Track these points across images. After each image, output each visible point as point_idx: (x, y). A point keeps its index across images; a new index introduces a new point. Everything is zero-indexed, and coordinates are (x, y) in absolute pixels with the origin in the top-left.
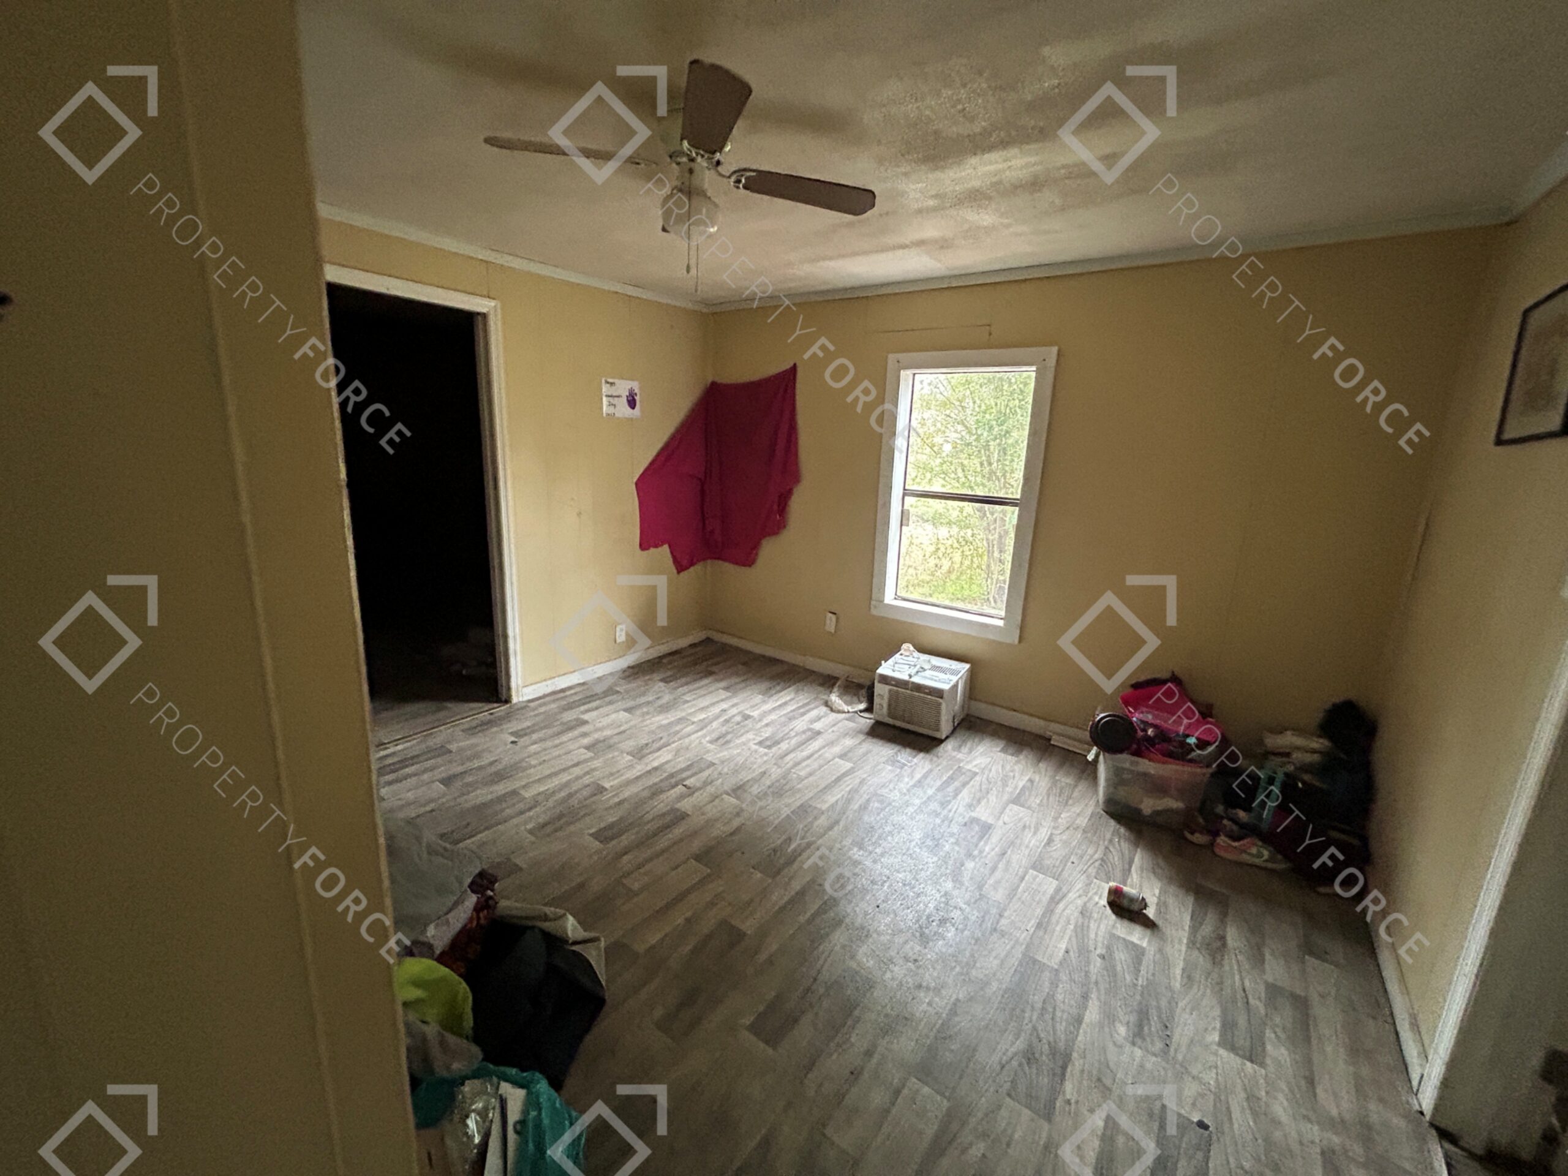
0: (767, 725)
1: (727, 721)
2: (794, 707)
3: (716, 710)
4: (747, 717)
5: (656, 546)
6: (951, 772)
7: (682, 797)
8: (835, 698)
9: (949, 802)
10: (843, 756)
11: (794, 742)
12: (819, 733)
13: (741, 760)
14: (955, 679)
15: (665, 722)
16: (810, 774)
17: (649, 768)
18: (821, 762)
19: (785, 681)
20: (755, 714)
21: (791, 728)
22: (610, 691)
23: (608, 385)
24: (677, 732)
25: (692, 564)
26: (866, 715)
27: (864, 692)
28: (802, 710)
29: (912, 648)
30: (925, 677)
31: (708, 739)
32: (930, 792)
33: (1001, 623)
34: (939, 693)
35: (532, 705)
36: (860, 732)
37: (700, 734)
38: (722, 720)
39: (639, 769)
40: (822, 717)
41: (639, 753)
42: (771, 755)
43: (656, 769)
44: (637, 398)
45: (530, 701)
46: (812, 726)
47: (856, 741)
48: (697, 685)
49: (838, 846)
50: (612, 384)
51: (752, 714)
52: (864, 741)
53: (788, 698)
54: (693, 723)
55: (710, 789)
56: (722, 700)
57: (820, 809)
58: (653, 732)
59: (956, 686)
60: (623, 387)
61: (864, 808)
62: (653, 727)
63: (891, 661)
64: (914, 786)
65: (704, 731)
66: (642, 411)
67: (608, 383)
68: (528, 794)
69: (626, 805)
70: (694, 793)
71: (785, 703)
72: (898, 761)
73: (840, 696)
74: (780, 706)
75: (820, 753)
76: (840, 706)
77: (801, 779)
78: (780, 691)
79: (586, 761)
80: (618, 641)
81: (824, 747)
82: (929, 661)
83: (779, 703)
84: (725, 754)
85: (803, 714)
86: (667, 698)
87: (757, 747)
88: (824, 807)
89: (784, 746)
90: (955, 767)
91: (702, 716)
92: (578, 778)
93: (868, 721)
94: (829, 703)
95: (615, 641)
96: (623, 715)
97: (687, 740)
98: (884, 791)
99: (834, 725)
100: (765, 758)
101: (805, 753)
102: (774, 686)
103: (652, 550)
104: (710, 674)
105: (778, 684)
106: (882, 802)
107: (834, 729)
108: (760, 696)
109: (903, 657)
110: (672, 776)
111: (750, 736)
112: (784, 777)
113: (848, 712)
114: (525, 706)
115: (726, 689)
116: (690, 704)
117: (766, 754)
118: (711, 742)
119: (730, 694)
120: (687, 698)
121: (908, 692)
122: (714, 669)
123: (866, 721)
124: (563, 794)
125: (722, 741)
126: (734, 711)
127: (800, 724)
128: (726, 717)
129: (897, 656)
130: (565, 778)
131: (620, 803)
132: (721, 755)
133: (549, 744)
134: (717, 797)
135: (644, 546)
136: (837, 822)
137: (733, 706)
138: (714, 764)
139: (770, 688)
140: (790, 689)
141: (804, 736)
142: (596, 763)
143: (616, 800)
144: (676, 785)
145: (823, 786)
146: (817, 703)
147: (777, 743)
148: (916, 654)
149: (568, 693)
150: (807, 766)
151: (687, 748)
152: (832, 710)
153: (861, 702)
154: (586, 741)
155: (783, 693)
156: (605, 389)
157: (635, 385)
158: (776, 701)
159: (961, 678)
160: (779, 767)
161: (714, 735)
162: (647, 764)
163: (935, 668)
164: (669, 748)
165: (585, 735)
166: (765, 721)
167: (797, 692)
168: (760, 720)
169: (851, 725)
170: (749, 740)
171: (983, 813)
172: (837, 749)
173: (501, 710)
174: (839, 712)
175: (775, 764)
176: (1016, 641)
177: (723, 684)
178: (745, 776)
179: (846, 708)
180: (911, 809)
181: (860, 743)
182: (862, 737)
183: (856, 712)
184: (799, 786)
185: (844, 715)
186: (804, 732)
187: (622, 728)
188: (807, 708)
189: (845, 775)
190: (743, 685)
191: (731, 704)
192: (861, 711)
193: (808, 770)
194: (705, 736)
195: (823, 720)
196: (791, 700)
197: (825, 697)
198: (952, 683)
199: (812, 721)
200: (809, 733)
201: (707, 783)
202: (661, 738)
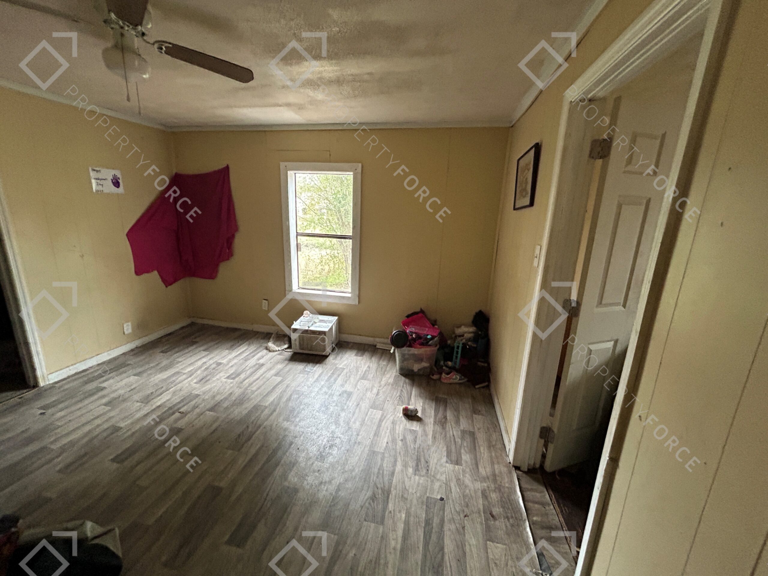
0: (232, 366)
1: (207, 369)
2: (248, 353)
3: (200, 363)
4: (220, 364)
5: (148, 272)
6: (333, 371)
7: (179, 419)
8: (271, 345)
9: (332, 385)
10: (277, 375)
11: (248, 372)
12: (263, 365)
13: (216, 390)
14: (330, 325)
15: (165, 377)
16: (259, 388)
17: (154, 407)
18: (265, 380)
19: (241, 340)
20: (224, 361)
21: (246, 365)
22: (124, 365)
23: (95, 172)
24: (174, 381)
25: (175, 281)
26: (288, 350)
27: (286, 339)
28: (253, 354)
29: (309, 313)
30: (316, 327)
31: (195, 381)
32: (323, 383)
33: (349, 295)
34: (324, 333)
36: (286, 360)
37: (190, 379)
38: (203, 369)
39: (146, 409)
40: (265, 355)
41: (146, 400)
42: (235, 383)
43: (159, 406)
44: (120, 181)
45: (56, 383)
46: (258, 362)
47: (283, 365)
48: (187, 351)
49: (275, 423)
50: (97, 171)
51: (222, 362)
52: (288, 364)
53: (245, 349)
54: (184, 374)
55: (197, 410)
56: (203, 357)
57: (265, 406)
58: (156, 384)
59: (331, 329)
60: (108, 174)
61: (289, 399)
62: (157, 381)
63: (298, 321)
64: (315, 382)
65: (193, 377)
66: (125, 189)
67: (94, 170)
68: (56, 446)
69: (137, 434)
70: (186, 415)
71: (243, 352)
72: (306, 371)
73: (274, 343)
74: (239, 354)
75: (264, 376)
76: (274, 348)
77: (253, 392)
78: (239, 346)
79: (104, 414)
80: (126, 332)
81: (266, 372)
82: (318, 318)
83: (239, 352)
84: (207, 387)
85: (254, 356)
86: (165, 363)
87: (225, 380)
88: (267, 404)
89: (242, 376)
90: (334, 368)
91: (189, 369)
92: (98, 426)
93: (289, 353)
94: (268, 348)
95: (124, 333)
96: (133, 379)
97: (180, 385)
98: (298, 389)
99: (271, 359)
100: (231, 385)
101: (255, 378)
102: (235, 344)
103: (145, 276)
104: (193, 343)
105: (238, 342)
106: (298, 394)
107: (272, 361)
108: (227, 351)
109: (305, 318)
110: (170, 408)
111: (222, 374)
112: (243, 393)
113: (279, 350)
114: (52, 387)
115: (204, 350)
116: (180, 364)
117: (231, 383)
118: (196, 383)
119: (208, 353)
120: (180, 360)
121: (309, 335)
122: (198, 339)
123: (288, 354)
124: (86, 439)
125: (204, 380)
126: (211, 362)
127: (252, 362)
128: (206, 367)
129: (302, 318)
130: (87, 428)
131: (134, 433)
132: (204, 389)
133: (73, 408)
134: (202, 414)
135: (138, 272)
136: (274, 410)
137: (210, 359)
138: (199, 395)
139: (233, 345)
140: (245, 344)
141: (254, 368)
142: (112, 414)
143: (130, 433)
144: (173, 413)
145: (266, 393)
146: (261, 349)
147: (239, 375)
148: (311, 315)
149: (88, 372)
150: (257, 384)
151: (181, 390)
152: (270, 351)
153: (285, 344)
154: (104, 401)
155: (241, 346)
156: (92, 174)
157: (118, 173)
158: (237, 352)
159: (334, 324)
160: (241, 388)
161: (198, 379)
162: (152, 406)
163: (321, 321)
164: (168, 392)
165: (104, 397)
166: (230, 365)
167: (249, 344)
168: (228, 364)
169: (281, 357)
170: (221, 377)
171: (348, 388)
172: (273, 372)
173: (29, 394)
174: (274, 351)
175: (237, 387)
176: (357, 303)
177: (202, 348)
178: (219, 398)
179: (277, 349)
180: (313, 394)
181: (285, 366)
182: (287, 362)
183: (283, 350)
184: (253, 396)
185: (276, 353)
186: (254, 366)
187: (132, 387)
188: (256, 352)
189: (277, 385)
191: (209, 358)
192: (286, 349)
193: (257, 386)
194: (192, 380)
195: (265, 357)
196: (245, 350)
197: (266, 345)
198: (329, 328)
199: (259, 359)
200: (257, 366)
201: (195, 407)
202: (162, 387)
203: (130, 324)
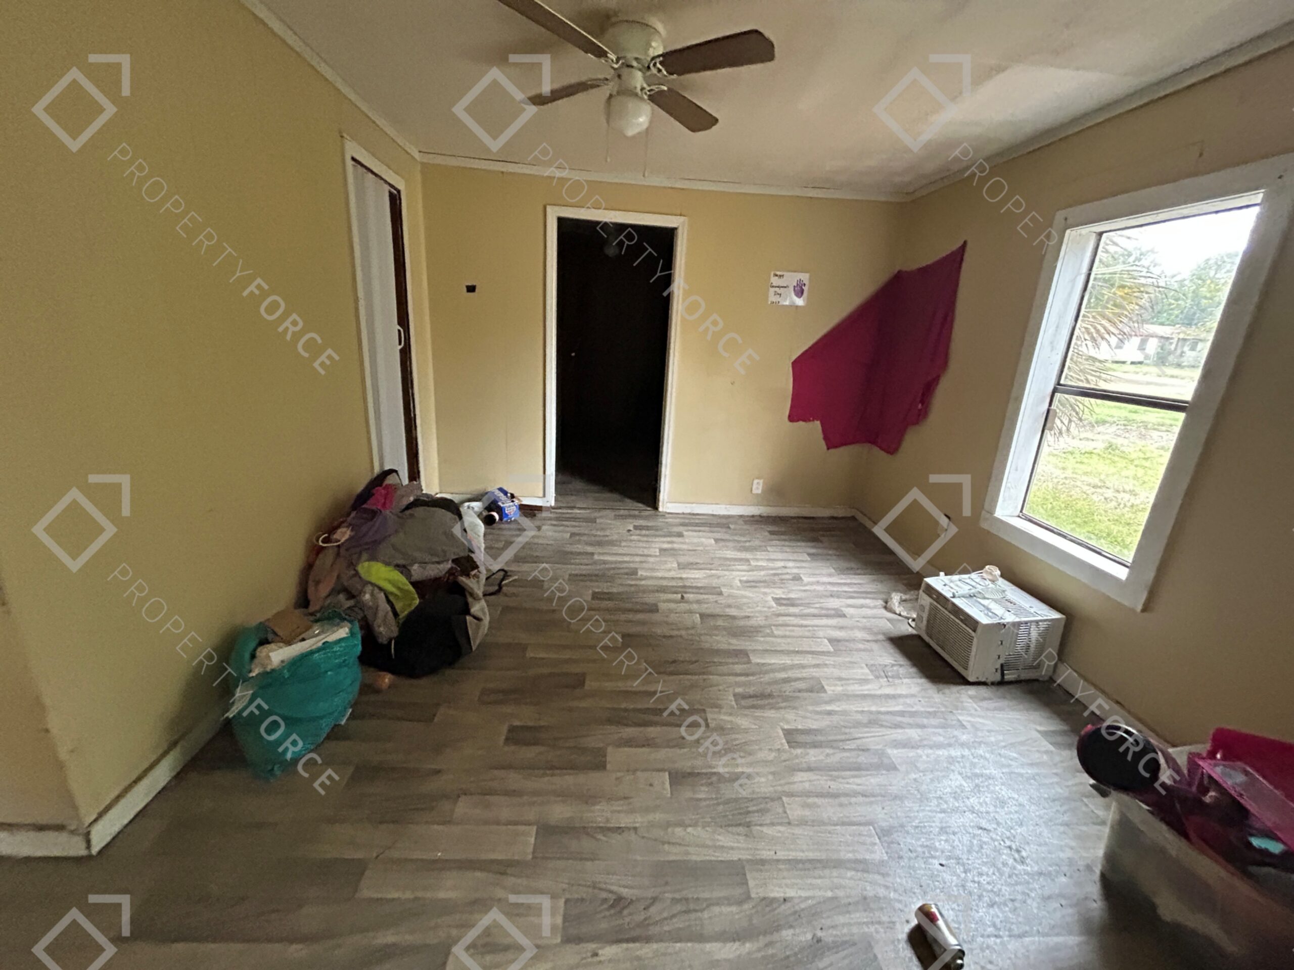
0: (804, 590)
1: (776, 574)
2: (852, 590)
3: (780, 564)
4: (797, 579)
5: (807, 420)
7: (670, 601)
8: (895, 597)
10: (835, 641)
11: (807, 611)
12: (844, 616)
13: (743, 601)
14: (1011, 619)
15: (732, 557)
16: (783, 637)
17: (677, 576)
18: (808, 634)
20: (806, 579)
21: (822, 601)
23: (777, 278)
24: (729, 566)
25: (846, 443)
26: (916, 627)
28: (856, 595)
29: (999, 573)
30: (972, 604)
33: (1122, 573)
35: (667, 516)
36: (888, 635)
37: (744, 573)
38: (774, 572)
39: (672, 574)
40: (868, 607)
41: (685, 566)
42: (772, 610)
43: (681, 578)
44: (806, 289)
45: (669, 513)
46: (843, 609)
47: (870, 638)
49: (720, 687)
50: (781, 276)
51: (803, 578)
52: (877, 641)
54: (749, 565)
55: (694, 606)
56: (796, 560)
57: (749, 660)
58: (713, 558)
59: (1001, 625)
60: (791, 279)
62: (718, 556)
63: (954, 577)
65: (750, 573)
66: (809, 301)
67: (777, 275)
68: (596, 557)
70: (681, 602)
72: (888, 671)
74: (840, 584)
75: (816, 628)
76: (897, 606)
77: (768, 636)
79: (650, 556)
80: (755, 491)
81: (828, 626)
82: (1004, 593)
85: (851, 598)
86: (755, 543)
87: (770, 599)
88: (757, 661)
89: (794, 609)
90: (947, 709)
91: (760, 564)
92: (631, 562)
93: (909, 630)
94: (889, 600)
95: (751, 491)
96: (709, 541)
97: (727, 573)
98: (826, 681)
99: (864, 617)
100: (764, 609)
101: (804, 623)
103: (801, 423)
104: (813, 540)
105: (866, 569)
106: (812, 687)
107: (865, 620)
109: (975, 577)
110: (684, 587)
111: (779, 591)
112: (758, 627)
113: (900, 615)
114: (664, 515)
115: (809, 554)
116: (763, 553)
117: (769, 607)
118: (741, 580)
119: (809, 559)
121: (947, 612)
124: (612, 566)
125: (751, 584)
126: (795, 571)
127: (837, 603)
128: (780, 572)
129: (970, 574)
130: (626, 559)
131: (633, 585)
132: (736, 592)
133: (645, 539)
134: (691, 612)
135: (792, 418)
136: (749, 675)
137: (798, 568)
138: (721, 594)
141: (823, 612)
142: (652, 560)
143: (634, 583)
144: (676, 593)
146: (879, 596)
147: (793, 605)
148: (996, 578)
149: (698, 517)
150: (792, 630)
151: (720, 577)
152: (884, 606)
154: (667, 546)
156: (775, 281)
157: (805, 277)
158: (842, 579)
159: (1027, 621)
160: (767, 620)
161: (751, 579)
162: (679, 574)
163: (1002, 599)
164: (707, 571)
165: (671, 542)
166: (807, 588)
168: (804, 585)
169: (885, 624)
170: (771, 594)
172: (837, 634)
174: (889, 610)
175: (767, 616)
176: (1139, 608)
178: (731, 612)
179: (901, 610)
181: (870, 641)
182: (881, 637)
183: (908, 618)
184: (761, 638)
185: (891, 615)
186: (829, 609)
187: (696, 548)
188: (864, 595)
189: (811, 653)
190: (835, 557)
191: (799, 565)
192: (914, 619)
193: (786, 633)
194: (743, 576)
195: (864, 609)
197: (890, 593)
199: (852, 606)
200: (832, 612)
201: (698, 602)
202: (712, 564)
203: (761, 481)
